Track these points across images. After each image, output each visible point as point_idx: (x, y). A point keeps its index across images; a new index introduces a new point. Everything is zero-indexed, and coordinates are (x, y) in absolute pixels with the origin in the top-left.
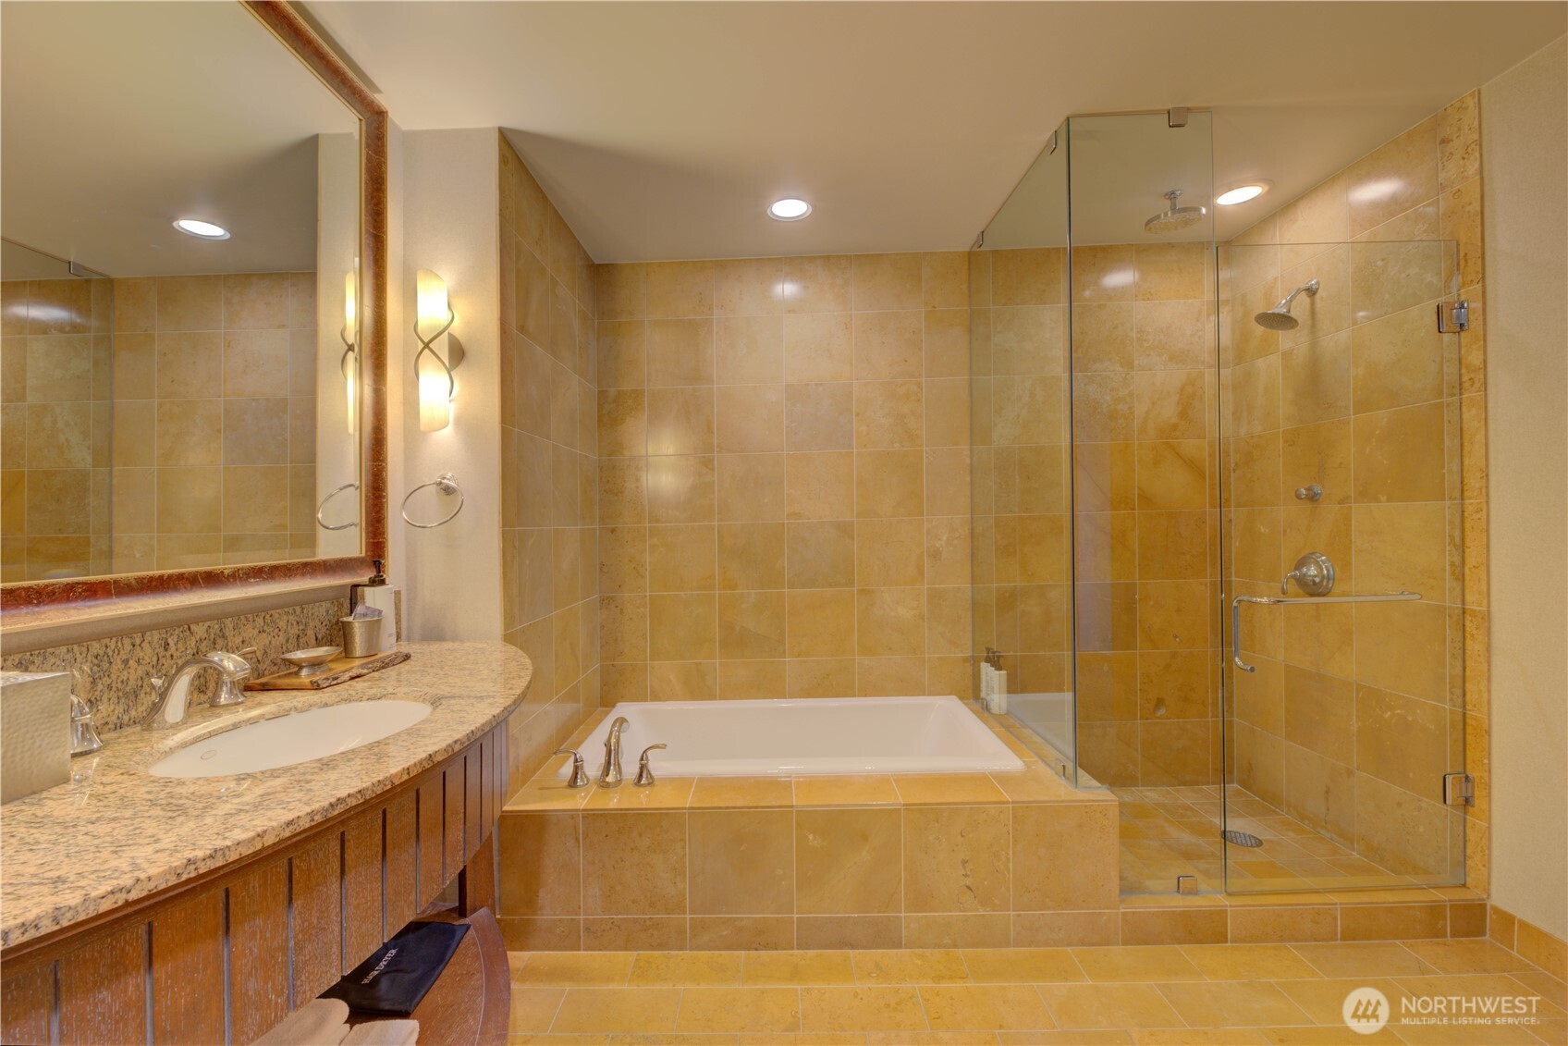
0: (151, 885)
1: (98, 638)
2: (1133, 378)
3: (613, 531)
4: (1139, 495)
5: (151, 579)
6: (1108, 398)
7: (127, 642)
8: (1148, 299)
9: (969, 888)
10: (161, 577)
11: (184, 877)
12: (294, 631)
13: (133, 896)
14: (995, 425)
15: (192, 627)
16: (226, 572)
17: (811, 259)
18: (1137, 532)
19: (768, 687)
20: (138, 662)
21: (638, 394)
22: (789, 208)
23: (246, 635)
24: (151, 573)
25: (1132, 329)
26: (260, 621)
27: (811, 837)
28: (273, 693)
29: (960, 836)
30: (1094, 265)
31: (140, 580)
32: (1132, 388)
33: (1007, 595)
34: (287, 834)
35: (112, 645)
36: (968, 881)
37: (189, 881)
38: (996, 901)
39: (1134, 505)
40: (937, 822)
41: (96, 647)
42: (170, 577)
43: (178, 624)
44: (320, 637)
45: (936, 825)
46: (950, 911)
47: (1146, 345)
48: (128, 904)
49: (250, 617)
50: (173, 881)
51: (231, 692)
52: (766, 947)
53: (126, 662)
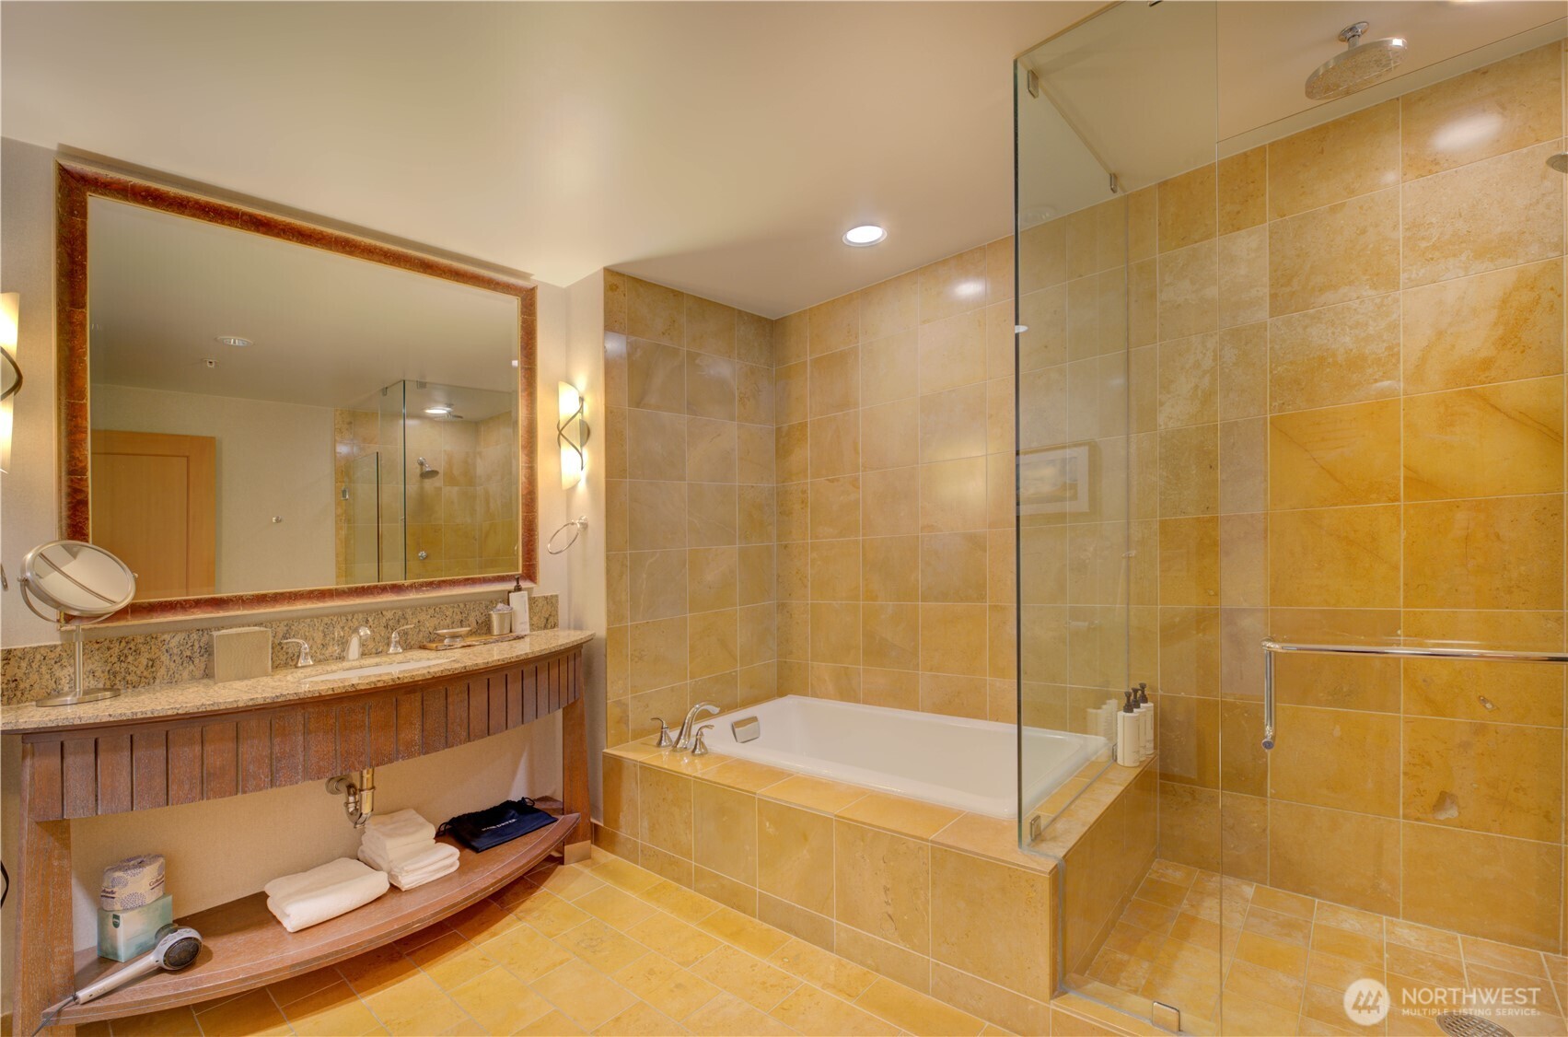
0: (187, 710)
1: (327, 616)
2: (1397, 301)
3: (786, 547)
4: (1405, 478)
5: (357, 588)
6: (1347, 339)
7: (344, 618)
8: (1430, 172)
9: (890, 916)
10: (363, 587)
11: (200, 710)
12: (459, 617)
13: (180, 712)
14: (1162, 404)
15: (384, 613)
16: (406, 585)
17: (944, 262)
18: (1403, 534)
19: (902, 697)
20: (350, 628)
21: (803, 426)
22: (864, 235)
23: (421, 619)
24: (356, 585)
25: (1395, 227)
26: (431, 611)
27: (768, 824)
28: (427, 651)
29: (882, 861)
30: (1322, 152)
31: (350, 589)
32: (1395, 316)
33: (1177, 619)
34: (250, 703)
35: (335, 619)
36: (890, 910)
37: (201, 712)
38: (915, 941)
39: (1398, 494)
40: (863, 841)
41: (326, 620)
42: (369, 587)
43: (376, 611)
44: (480, 622)
45: (862, 844)
46: (874, 934)
47: (1423, 244)
48: (177, 714)
49: (424, 609)
50: (196, 710)
51: (395, 646)
52: (738, 908)
53: (343, 628)
